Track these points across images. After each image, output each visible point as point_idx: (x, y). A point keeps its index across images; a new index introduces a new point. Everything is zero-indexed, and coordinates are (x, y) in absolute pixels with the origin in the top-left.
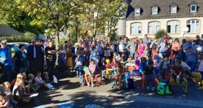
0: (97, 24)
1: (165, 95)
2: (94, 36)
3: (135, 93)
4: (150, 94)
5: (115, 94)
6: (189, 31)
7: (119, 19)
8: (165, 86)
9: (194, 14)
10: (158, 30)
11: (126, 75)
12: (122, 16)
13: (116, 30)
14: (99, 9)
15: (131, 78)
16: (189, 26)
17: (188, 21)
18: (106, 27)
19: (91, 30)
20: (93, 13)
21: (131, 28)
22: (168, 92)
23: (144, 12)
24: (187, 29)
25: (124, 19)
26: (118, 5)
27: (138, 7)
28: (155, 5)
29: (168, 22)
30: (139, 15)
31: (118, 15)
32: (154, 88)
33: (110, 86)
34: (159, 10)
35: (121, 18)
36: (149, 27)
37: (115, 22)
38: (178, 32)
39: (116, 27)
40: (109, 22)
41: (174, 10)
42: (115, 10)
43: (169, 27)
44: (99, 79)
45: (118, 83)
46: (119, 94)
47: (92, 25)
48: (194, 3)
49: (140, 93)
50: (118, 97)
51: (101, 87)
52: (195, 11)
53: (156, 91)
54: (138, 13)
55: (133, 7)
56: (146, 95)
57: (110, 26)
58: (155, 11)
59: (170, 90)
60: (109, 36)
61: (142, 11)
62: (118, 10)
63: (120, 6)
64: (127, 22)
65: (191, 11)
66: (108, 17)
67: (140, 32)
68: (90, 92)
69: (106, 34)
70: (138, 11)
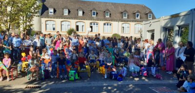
0: (10, 19)
1: (75, 80)
2: (8, 30)
3: (51, 82)
4: (64, 81)
5: (31, 86)
6: (92, 31)
7: (34, 16)
8: (75, 73)
9: (95, 18)
10: (69, 28)
11: (42, 67)
12: (36, 13)
13: (32, 25)
14: (13, 4)
15: (47, 69)
16: (91, 27)
17: (91, 23)
18: (21, 22)
19: (4, 24)
20: (6, 7)
21: (46, 25)
22: (77, 77)
23: (57, 12)
24: (90, 29)
25: (39, 16)
26: (32, 3)
27: (51, 7)
28: (66, 8)
29: (76, 22)
30: (53, 14)
31: (33, 11)
32: (66, 76)
33: (27, 79)
34: (69, 12)
35: (36, 15)
36: (61, 25)
37: (30, 18)
38: (84, 31)
39: (31, 23)
40: (23, 17)
41: (80, 13)
42: (29, 7)
43: (77, 27)
44: (15, 73)
45: (34, 74)
46: (35, 84)
47: (5, 19)
48: (94, 9)
49: (55, 81)
50: (34, 87)
51: (17, 80)
52: (95, 16)
53: (68, 78)
54: (52, 13)
55: (47, 6)
56: (60, 83)
57: (25, 21)
58: (66, 13)
59: (78, 76)
60: (24, 31)
61: (55, 11)
62: (33, 7)
63: (34, 4)
64: (42, 19)
65: (93, 16)
66: (23, 12)
67: (54, 29)
68: (4, 86)
69: (22, 29)
70: (51, 10)
